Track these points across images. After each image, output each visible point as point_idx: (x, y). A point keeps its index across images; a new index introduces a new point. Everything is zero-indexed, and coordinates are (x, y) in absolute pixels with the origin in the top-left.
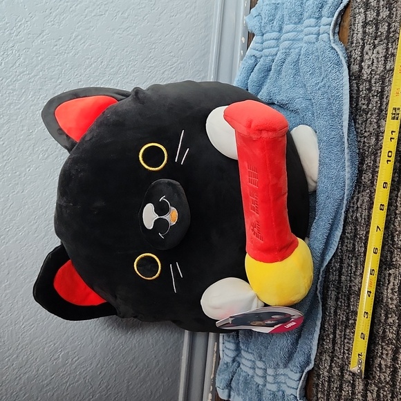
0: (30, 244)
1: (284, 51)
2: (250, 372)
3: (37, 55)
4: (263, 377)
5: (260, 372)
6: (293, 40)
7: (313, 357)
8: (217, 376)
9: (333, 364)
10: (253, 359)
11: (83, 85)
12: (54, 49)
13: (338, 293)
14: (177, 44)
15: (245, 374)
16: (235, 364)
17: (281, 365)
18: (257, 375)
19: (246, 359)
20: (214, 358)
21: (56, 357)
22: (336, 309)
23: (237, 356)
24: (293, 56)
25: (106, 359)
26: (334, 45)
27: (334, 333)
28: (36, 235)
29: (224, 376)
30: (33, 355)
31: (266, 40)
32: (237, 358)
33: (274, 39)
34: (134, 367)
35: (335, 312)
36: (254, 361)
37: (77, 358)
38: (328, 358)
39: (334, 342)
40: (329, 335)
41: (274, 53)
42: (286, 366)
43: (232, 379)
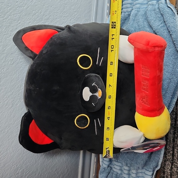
0: (4, 111)
1: (136, 9)
2: (119, 172)
3: (8, 7)
4: (128, 174)
5: (126, 172)
6: (141, 4)
7: (160, 163)
8: (99, 175)
9: (173, 166)
10: (121, 165)
11: (31, 24)
12: (16, 4)
13: (175, 130)
15: (115, 173)
16: (109, 168)
17: (141, 168)
18: (124, 173)
19: (117, 165)
20: (95, 166)
21: (18, 172)
22: (174, 138)
23: (110, 164)
24: (142, 12)
25: (43, 171)
26: (169, 6)
27: (173, 151)
28: (7, 107)
29: (103, 175)
30: (6, 173)
31: (125, 4)
32: (110, 165)
33: (129, 4)
34: (57, 174)
35: (174, 140)
36: (121, 166)
37: (28, 172)
38: (169, 163)
39: (173, 155)
40: (170, 152)
41: (129, 11)
42: (143, 168)
43: (108, 176)
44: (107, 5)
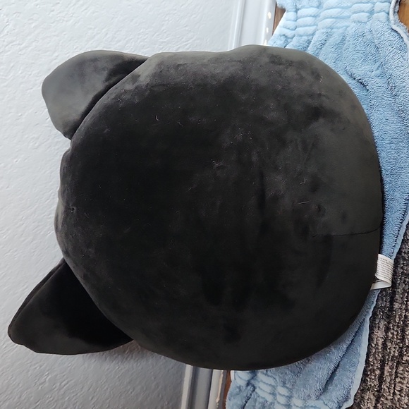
0: (15, 249)
1: (324, 30)
2: (270, 398)
3: (30, 22)
4: (286, 405)
5: (282, 400)
6: (336, 18)
7: (353, 393)
8: (227, 400)
9: (379, 405)
10: (273, 384)
12: (50, 15)
13: (389, 323)
14: (194, 16)
15: (261, 400)
16: (249, 388)
17: (313, 397)
18: (279, 403)
19: (264, 383)
20: (221, 380)
21: (42, 381)
22: (385, 341)
23: (252, 378)
24: (336, 38)
25: (99, 382)
27: (382, 369)
28: (22, 239)
29: (236, 401)
30: (15, 380)
31: (301, 17)
32: (252, 382)
33: (311, 16)
34: (131, 390)
35: (384, 344)
36: (273, 386)
37: (66, 381)
38: (372, 397)
39: (381, 379)
40: (374, 371)
41: (311, 32)
42: (318, 398)
43: (245, 404)
44: (268, 17)
